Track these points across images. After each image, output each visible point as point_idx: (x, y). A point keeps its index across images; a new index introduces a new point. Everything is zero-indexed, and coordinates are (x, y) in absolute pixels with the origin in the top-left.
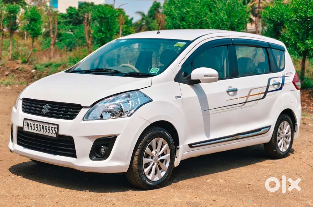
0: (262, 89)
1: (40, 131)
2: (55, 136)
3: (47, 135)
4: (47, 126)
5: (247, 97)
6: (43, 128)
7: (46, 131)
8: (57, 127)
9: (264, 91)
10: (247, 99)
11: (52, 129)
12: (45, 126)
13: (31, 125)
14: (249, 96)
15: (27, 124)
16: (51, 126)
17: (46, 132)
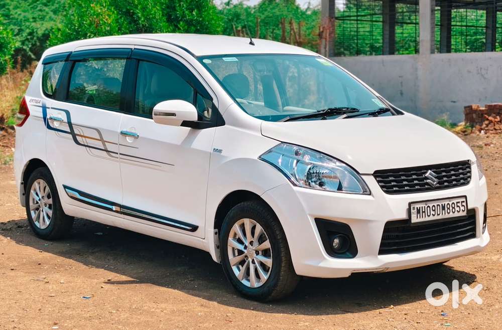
1: (439, 214)
2: (464, 214)
3: (452, 216)
4: (449, 202)
6: (443, 208)
7: (449, 211)
8: (464, 200)
11: (458, 204)
12: (446, 203)
13: (424, 211)
15: (416, 210)
16: (455, 201)
17: (449, 213)
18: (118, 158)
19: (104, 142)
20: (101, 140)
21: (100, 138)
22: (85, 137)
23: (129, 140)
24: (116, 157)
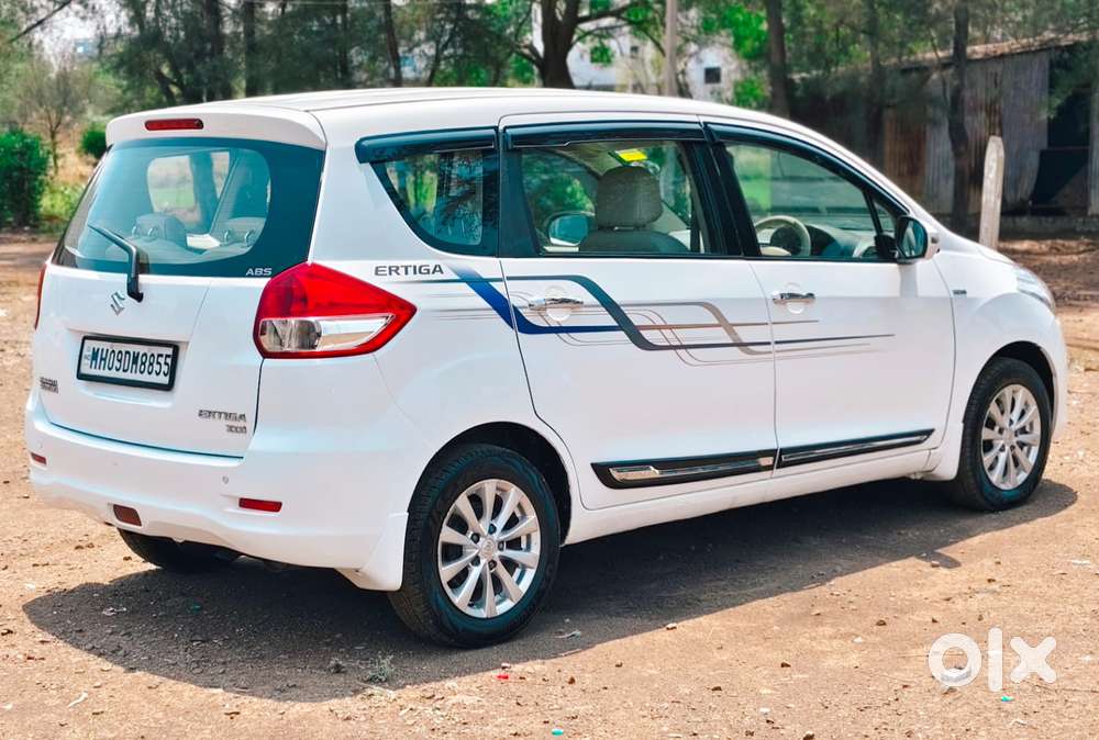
18: (770, 352)
19: (729, 328)
20: (722, 322)
21: (718, 319)
22: (671, 327)
23: (795, 309)
24: (766, 353)
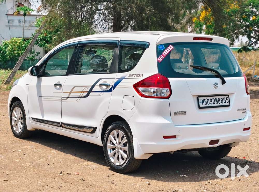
0: (86, 88)
5: (70, 93)
9: (88, 90)
10: (70, 94)
14: (71, 92)
